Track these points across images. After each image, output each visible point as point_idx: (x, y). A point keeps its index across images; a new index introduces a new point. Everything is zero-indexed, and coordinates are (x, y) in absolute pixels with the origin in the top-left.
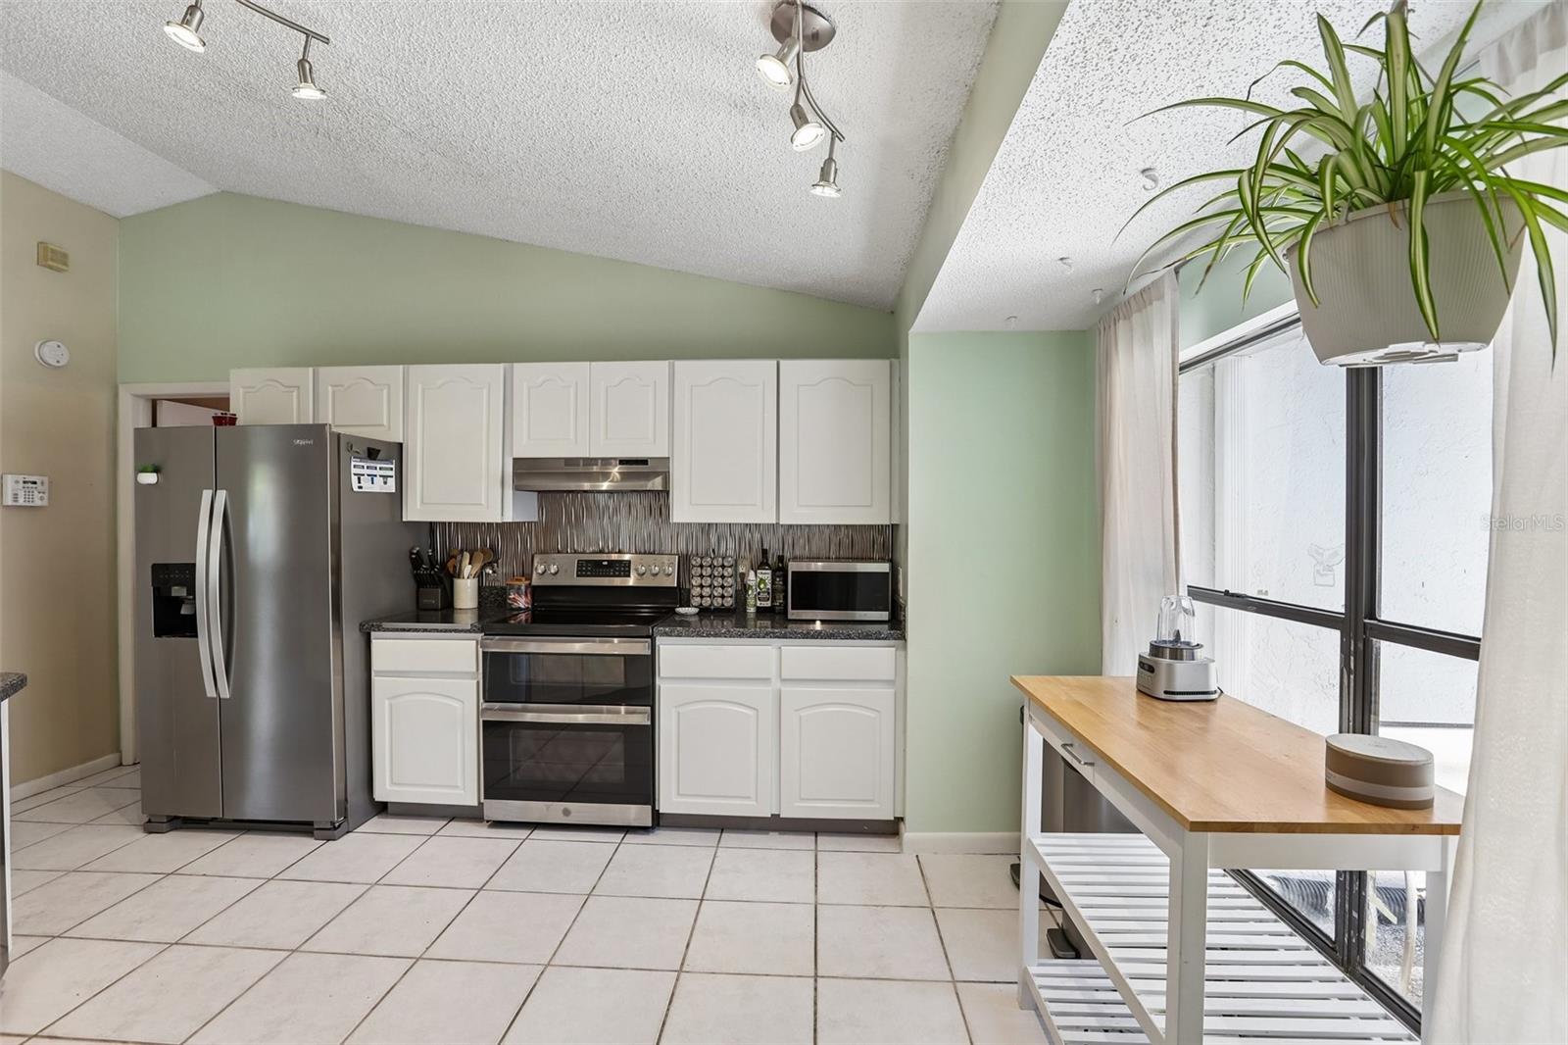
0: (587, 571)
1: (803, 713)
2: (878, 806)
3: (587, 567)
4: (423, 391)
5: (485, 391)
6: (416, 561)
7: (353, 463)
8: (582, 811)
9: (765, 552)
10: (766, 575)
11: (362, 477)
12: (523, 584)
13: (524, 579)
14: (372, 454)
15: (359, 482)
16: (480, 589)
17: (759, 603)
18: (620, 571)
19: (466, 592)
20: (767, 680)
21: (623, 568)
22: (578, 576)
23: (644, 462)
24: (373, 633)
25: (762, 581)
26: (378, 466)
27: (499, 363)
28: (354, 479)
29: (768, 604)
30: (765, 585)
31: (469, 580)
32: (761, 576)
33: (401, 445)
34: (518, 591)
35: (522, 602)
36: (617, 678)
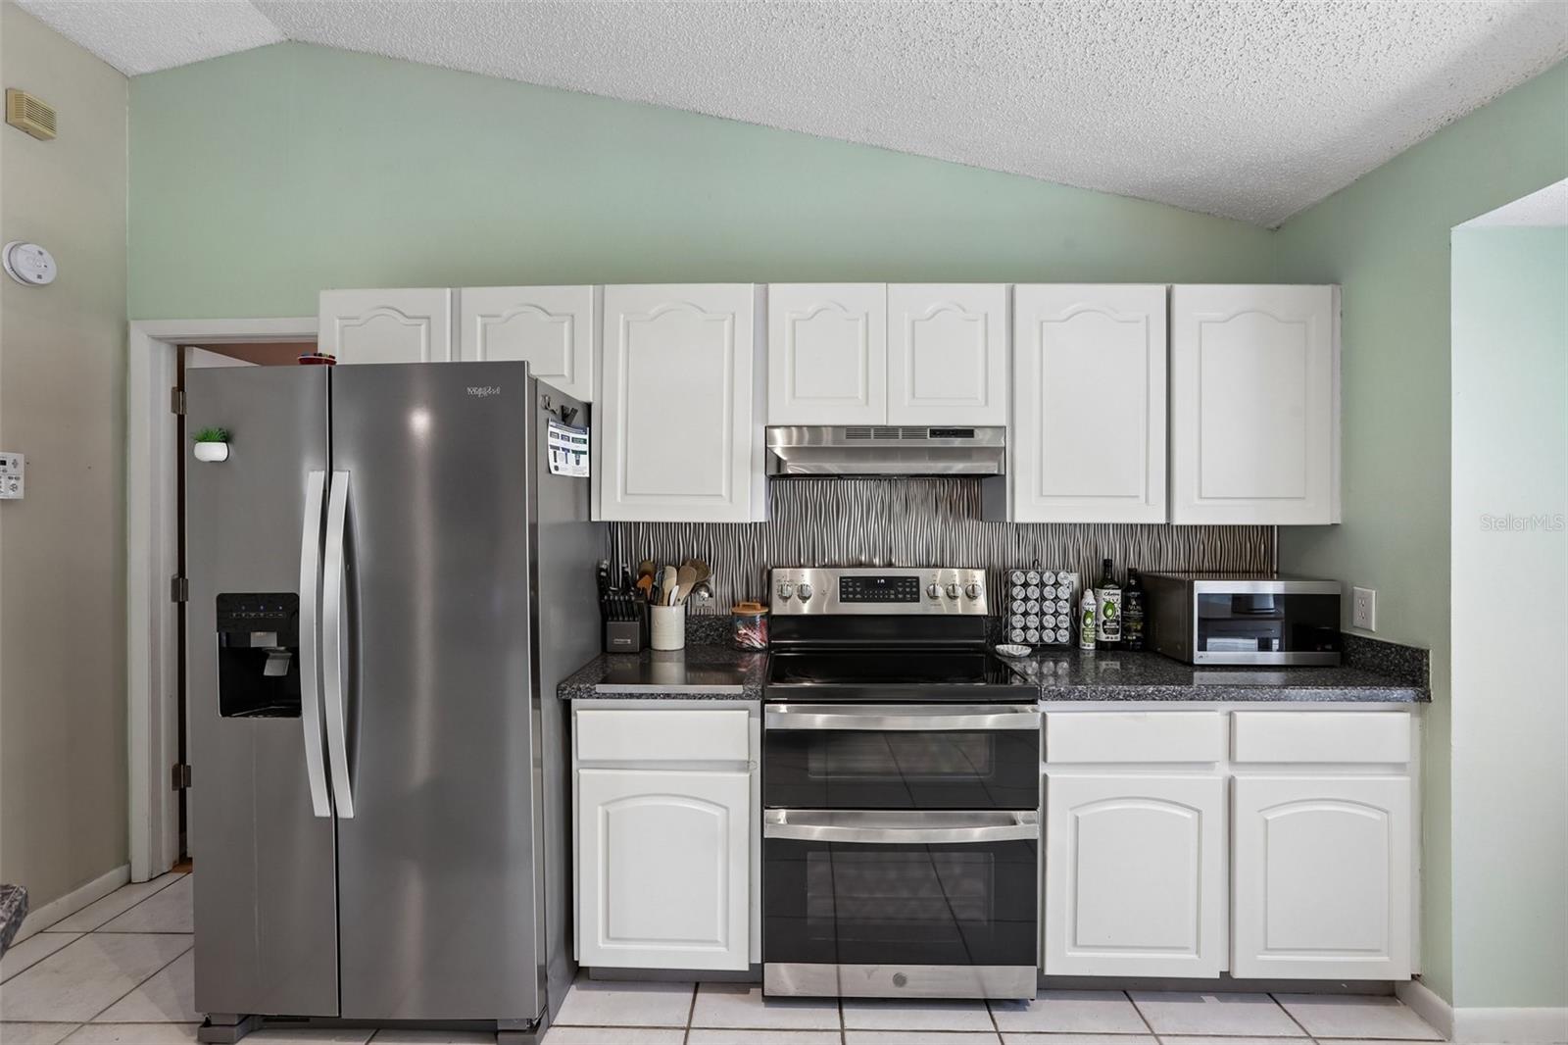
0: (855, 593)
1: (1270, 816)
2: (1386, 959)
3: (854, 587)
4: (628, 324)
5: (727, 324)
6: (603, 583)
7: (550, 429)
8: (923, 978)
9: (1108, 564)
10: (1113, 596)
11: (558, 452)
12: (758, 613)
13: (758, 605)
14: (566, 417)
15: (556, 461)
16: (689, 619)
17: (1103, 637)
18: (904, 593)
19: (670, 628)
20: (1207, 765)
21: (908, 588)
22: (841, 601)
23: (968, 433)
24: (576, 703)
25: (1109, 604)
26: (572, 435)
27: (750, 282)
28: (551, 452)
29: (1117, 638)
30: (1114, 610)
31: (675, 609)
32: (1107, 598)
33: (589, 406)
34: (750, 623)
35: (757, 639)
36: (977, 764)
